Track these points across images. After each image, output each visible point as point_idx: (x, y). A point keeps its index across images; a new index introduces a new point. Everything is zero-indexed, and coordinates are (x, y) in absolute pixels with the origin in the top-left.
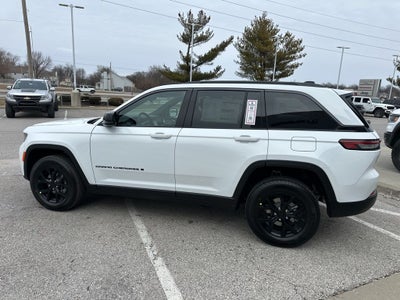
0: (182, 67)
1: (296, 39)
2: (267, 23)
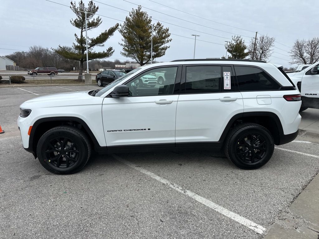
0: (77, 48)
1: (164, 28)
2: (142, 14)
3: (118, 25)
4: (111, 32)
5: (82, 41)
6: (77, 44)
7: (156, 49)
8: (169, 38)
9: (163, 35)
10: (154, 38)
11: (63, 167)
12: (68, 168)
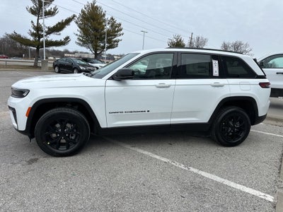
0: (33, 34)
1: (117, 22)
2: (97, 8)
3: (74, 16)
4: (68, 21)
5: (38, 28)
6: (33, 31)
7: (109, 41)
8: (121, 32)
9: (116, 29)
10: (108, 31)
11: (63, 149)
12: (68, 150)
